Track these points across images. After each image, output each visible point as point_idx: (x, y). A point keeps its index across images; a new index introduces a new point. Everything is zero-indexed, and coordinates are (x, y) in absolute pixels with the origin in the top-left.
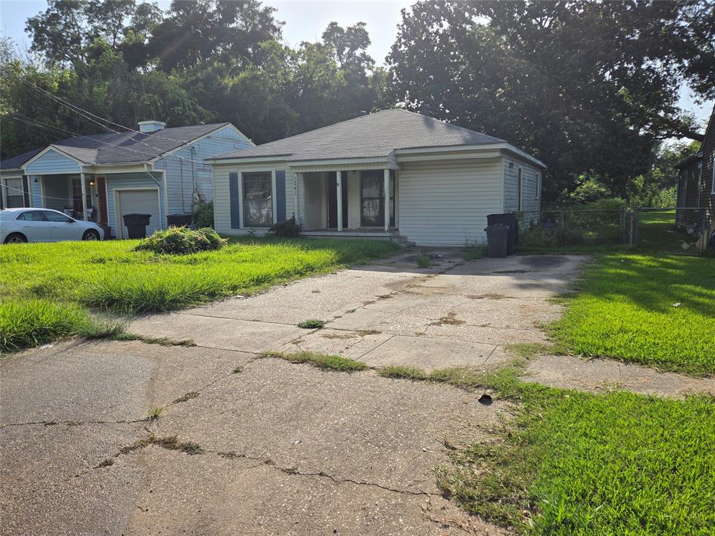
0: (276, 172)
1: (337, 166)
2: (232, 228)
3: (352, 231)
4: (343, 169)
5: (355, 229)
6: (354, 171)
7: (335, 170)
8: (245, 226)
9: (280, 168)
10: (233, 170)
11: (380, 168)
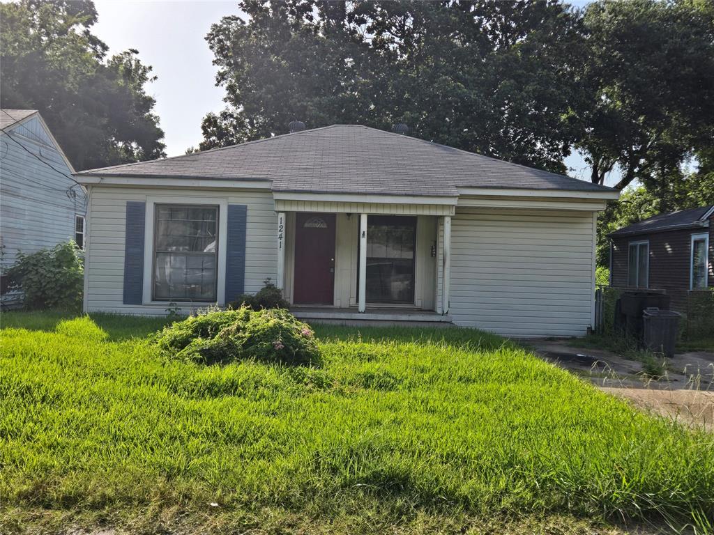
0: (230, 208)
1: (364, 205)
2: (125, 302)
3: (341, 310)
4: (374, 211)
5: (348, 307)
6: (349, 214)
7: (360, 211)
8: (153, 299)
9: (237, 200)
10: (136, 197)
11: (439, 213)
